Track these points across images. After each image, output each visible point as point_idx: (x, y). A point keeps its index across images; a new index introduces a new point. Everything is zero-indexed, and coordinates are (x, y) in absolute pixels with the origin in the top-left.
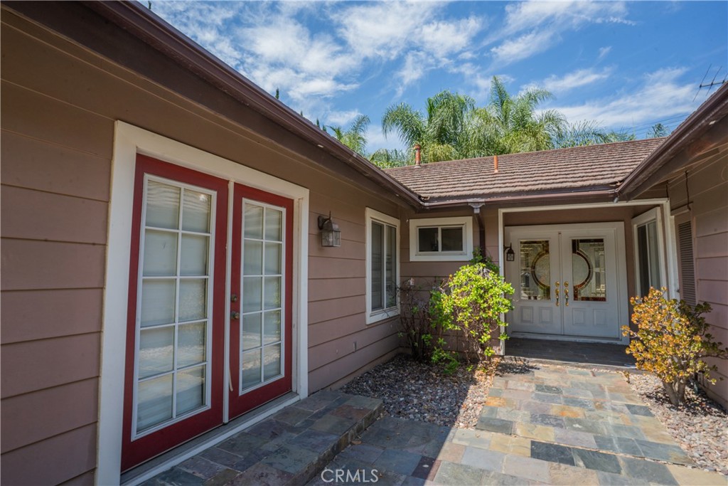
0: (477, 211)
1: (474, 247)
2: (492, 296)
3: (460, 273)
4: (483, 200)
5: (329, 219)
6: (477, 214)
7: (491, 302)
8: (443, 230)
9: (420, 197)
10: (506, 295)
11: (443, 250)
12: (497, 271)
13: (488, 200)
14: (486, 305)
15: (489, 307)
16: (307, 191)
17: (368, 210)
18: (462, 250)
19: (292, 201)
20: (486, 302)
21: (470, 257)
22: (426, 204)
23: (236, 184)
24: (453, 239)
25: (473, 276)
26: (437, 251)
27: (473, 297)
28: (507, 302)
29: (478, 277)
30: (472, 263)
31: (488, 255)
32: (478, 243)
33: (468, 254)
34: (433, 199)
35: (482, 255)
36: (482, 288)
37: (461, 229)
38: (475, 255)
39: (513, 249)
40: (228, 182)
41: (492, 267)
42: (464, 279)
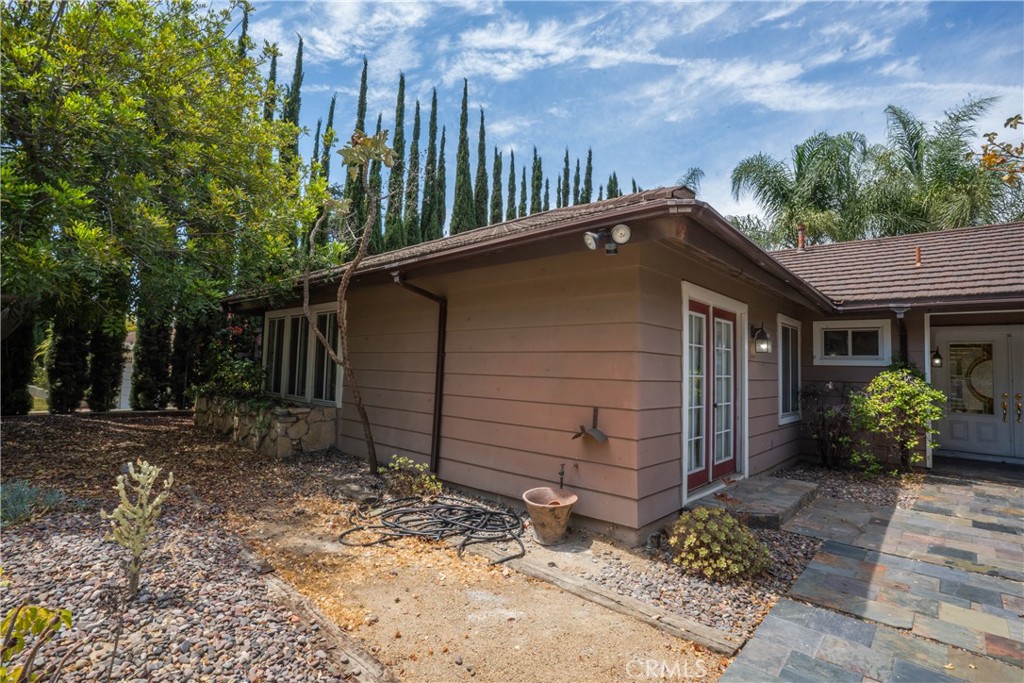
0: (901, 316)
1: (893, 351)
2: (918, 403)
3: (880, 379)
4: (909, 305)
5: (762, 329)
6: (901, 320)
7: (918, 409)
8: (853, 333)
9: (832, 301)
10: (935, 402)
11: (853, 354)
12: (923, 378)
13: (915, 304)
14: (912, 412)
15: (916, 414)
16: (746, 306)
17: (780, 315)
18: (877, 354)
19: (735, 315)
20: (912, 408)
21: (889, 362)
22: (840, 308)
23: (714, 308)
24: (867, 343)
25: (896, 382)
26: (847, 354)
27: (897, 401)
28: (937, 409)
29: (902, 383)
30: (892, 368)
31: (910, 360)
32: (898, 347)
33: (886, 359)
34: (847, 303)
35: (903, 360)
36: (907, 395)
37: (877, 332)
38: (894, 360)
39: (940, 353)
40: (708, 307)
41: (917, 373)
42: (885, 384)
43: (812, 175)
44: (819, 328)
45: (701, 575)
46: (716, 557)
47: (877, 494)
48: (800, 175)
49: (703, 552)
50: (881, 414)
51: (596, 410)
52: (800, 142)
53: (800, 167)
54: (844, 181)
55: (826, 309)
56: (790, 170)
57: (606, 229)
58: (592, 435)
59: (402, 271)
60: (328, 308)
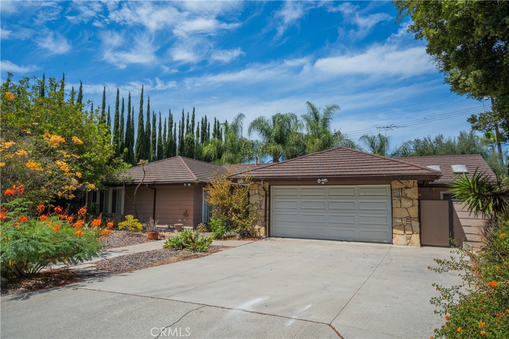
51: (186, 210)
57: (187, 183)
58: (186, 214)
59: (149, 185)
60: (118, 188)
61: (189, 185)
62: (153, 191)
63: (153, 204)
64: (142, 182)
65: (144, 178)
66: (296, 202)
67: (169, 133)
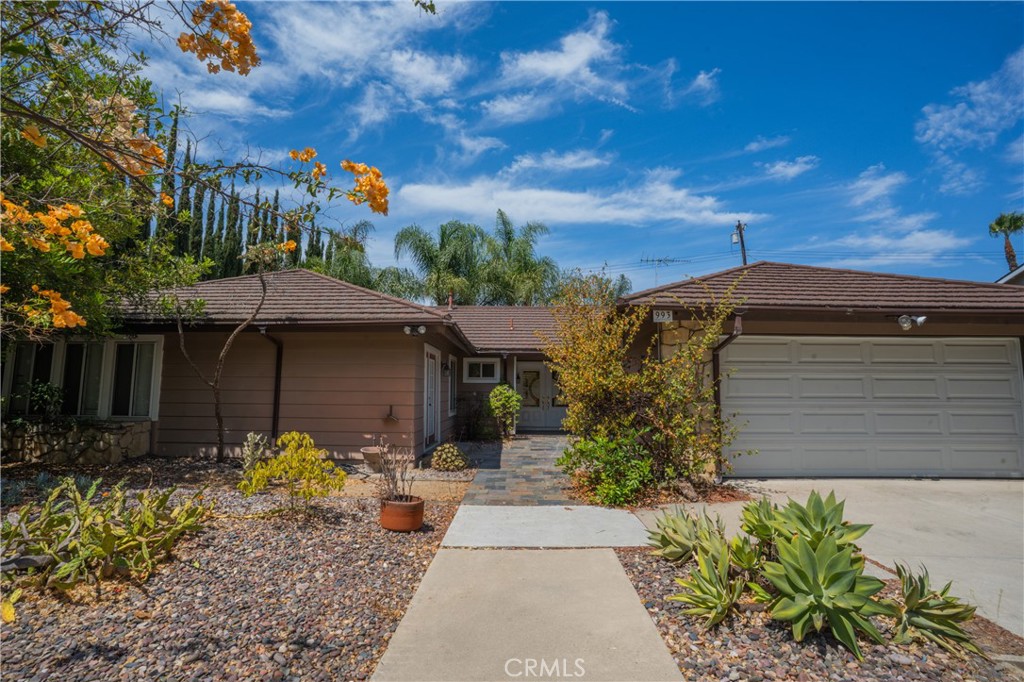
0: (504, 357)
1: (501, 375)
2: (512, 401)
3: (495, 389)
4: (508, 352)
5: (446, 364)
6: (504, 359)
7: (511, 404)
8: (484, 365)
9: (476, 348)
10: (518, 401)
11: (483, 377)
12: (513, 389)
13: (511, 352)
15: (510, 407)
16: (440, 352)
17: (450, 355)
18: (494, 376)
19: (435, 357)
20: (509, 404)
21: (498, 381)
22: (477, 351)
24: (488, 371)
25: (502, 391)
26: (480, 377)
27: (503, 401)
28: (518, 404)
29: (505, 391)
30: (501, 384)
31: (508, 380)
32: (503, 372)
33: (498, 379)
34: (481, 349)
35: (505, 380)
36: (507, 397)
37: (493, 365)
38: (501, 380)
39: (521, 375)
41: (511, 387)
42: (498, 392)
43: (450, 249)
44: (467, 361)
45: (447, 470)
46: (453, 461)
47: (496, 447)
48: (443, 246)
49: (449, 460)
50: (497, 408)
51: (391, 407)
52: (444, 224)
53: (443, 240)
54: (470, 258)
55: (473, 352)
56: (436, 240)
57: (414, 326)
58: (389, 418)
59: (269, 328)
60: (142, 338)
61: (422, 330)
62: (272, 351)
63: (272, 387)
64: (254, 320)
65: (261, 304)
66: (787, 379)
67: (228, 233)
